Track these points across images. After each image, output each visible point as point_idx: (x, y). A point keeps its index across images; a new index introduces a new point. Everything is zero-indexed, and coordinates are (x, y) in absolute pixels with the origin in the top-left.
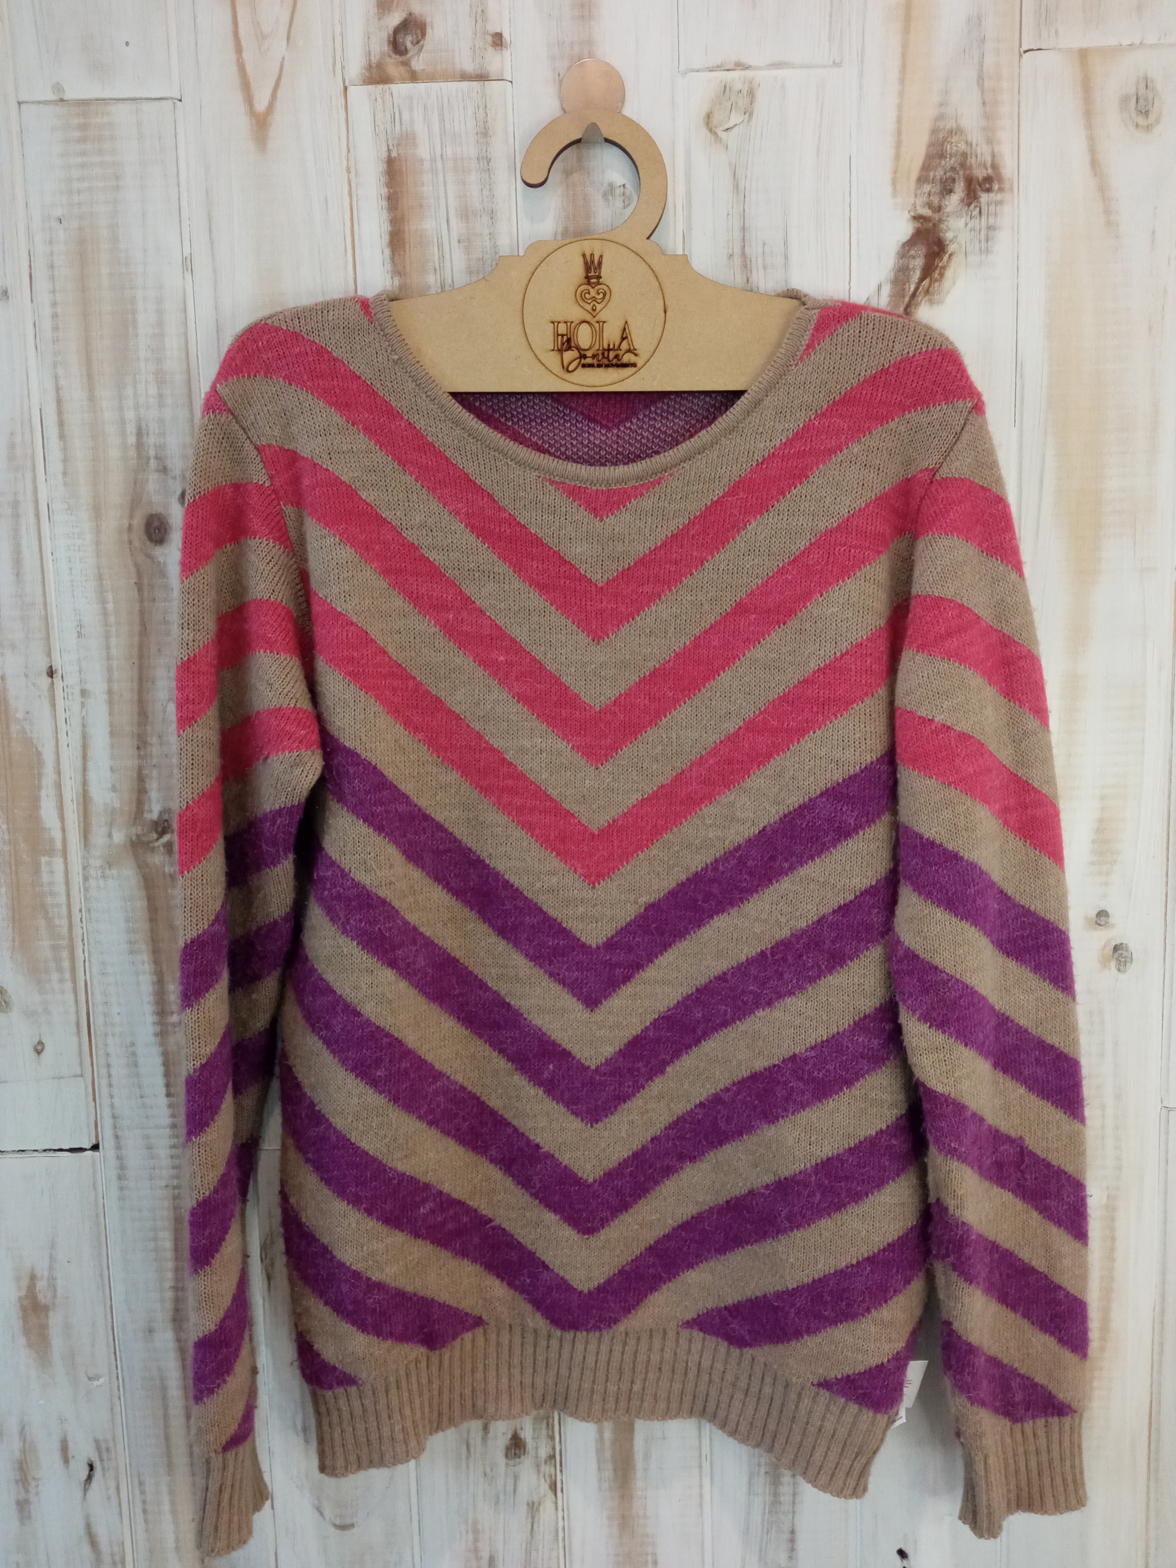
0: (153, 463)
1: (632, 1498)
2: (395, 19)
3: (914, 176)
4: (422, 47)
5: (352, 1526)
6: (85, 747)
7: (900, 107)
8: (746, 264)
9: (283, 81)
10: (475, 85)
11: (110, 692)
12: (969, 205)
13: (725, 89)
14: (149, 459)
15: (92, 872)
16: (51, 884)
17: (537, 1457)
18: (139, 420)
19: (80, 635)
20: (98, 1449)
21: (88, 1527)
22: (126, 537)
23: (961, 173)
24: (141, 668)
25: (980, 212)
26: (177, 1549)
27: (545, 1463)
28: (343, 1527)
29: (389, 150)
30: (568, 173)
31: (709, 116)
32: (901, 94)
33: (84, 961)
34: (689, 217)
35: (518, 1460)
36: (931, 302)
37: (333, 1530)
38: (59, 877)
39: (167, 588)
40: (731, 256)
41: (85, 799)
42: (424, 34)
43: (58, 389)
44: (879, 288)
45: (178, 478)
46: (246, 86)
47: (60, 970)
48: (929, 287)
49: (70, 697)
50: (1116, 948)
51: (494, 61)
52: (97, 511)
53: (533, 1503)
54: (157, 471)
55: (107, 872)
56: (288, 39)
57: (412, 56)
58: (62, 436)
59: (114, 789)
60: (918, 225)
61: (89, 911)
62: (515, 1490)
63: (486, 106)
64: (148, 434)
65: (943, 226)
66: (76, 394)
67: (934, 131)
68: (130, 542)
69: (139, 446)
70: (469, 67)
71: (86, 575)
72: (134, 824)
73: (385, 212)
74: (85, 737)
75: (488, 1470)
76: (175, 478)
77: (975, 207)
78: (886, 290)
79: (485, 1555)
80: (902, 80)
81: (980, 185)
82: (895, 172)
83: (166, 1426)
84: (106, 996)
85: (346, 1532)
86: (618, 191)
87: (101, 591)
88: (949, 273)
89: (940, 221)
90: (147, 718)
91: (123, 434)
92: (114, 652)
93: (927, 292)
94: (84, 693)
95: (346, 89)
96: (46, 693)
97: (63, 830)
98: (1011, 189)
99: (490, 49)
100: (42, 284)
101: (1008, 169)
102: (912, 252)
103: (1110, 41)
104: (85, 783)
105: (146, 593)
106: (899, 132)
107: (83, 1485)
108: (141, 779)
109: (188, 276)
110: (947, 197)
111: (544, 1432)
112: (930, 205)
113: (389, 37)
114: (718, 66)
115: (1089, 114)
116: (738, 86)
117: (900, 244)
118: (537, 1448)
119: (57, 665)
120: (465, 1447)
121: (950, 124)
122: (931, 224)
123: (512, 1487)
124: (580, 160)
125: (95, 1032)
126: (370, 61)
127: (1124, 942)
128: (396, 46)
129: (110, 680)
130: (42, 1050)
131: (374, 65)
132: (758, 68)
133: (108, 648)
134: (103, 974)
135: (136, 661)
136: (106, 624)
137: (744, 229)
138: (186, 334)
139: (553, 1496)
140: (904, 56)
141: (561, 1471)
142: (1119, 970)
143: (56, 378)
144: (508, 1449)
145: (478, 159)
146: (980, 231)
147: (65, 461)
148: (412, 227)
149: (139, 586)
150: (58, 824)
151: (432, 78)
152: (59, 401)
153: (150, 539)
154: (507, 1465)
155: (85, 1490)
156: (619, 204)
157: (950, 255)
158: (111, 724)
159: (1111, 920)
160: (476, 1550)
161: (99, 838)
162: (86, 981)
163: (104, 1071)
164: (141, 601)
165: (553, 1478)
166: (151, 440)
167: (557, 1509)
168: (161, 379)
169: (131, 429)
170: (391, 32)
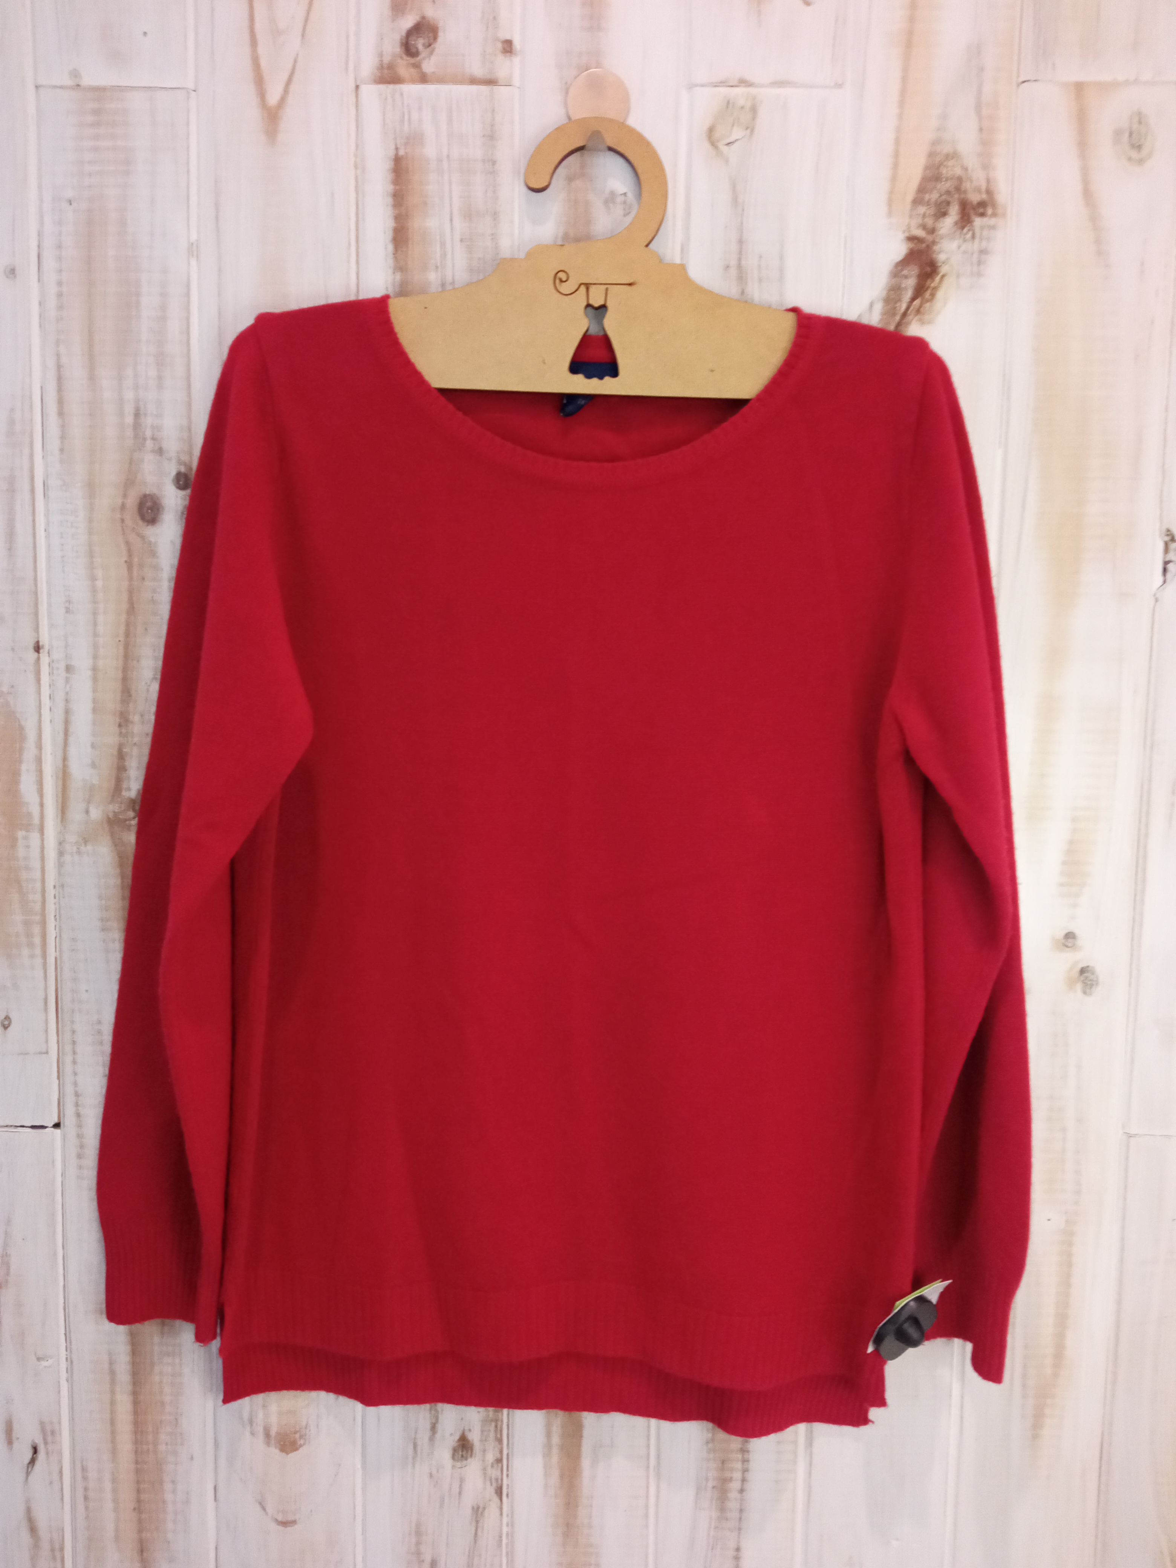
0: (149, 444)
1: (577, 1506)
2: (408, 22)
3: (910, 197)
4: (433, 50)
5: (294, 1522)
6: (67, 722)
7: (898, 130)
8: (741, 277)
9: (296, 78)
10: (483, 88)
11: (95, 669)
12: (963, 228)
13: (728, 104)
14: (145, 439)
15: (68, 847)
16: (26, 858)
17: (483, 1461)
18: (137, 401)
19: (68, 611)
20: (43, 1430)
21: (29, 1510)
22: (118, 516)
23: (956, 196)
24: (126, 646)
25: (973, 237)
26: (117, 1538)
27: (492, 1466)
28: (285, 1524)
29: (397, 149)
30: (570, 179)
31: (711, 131)
32: (900, 116)
33: (56, 937)
34: (687, 228)
35: (465, 1462)
36: (922, 322)
37: (273, 1526)
38: (35, 852)
39: (156, 568)
40: (727, 267)
41: (64, 775)
42: (435, 38)
43: (59, 367)
44: (871, 305)
45: (174, 461)
46: (259, 81)
47: (31, 945)
48: (920, 307)
49: (55, 672)
50: (1083, 971)
51: (504, 67)
52: (91, 488)
53: (478, 1508)
54: (153, 451)
55: (83, 848)
56: (303, 35)
57: (424, 58)
58: (61, 413)
59: (93, 765)
60: (911, 245)
61: (62, 886)
62: (460, 1493)
63: (493, 111)
64: (145, 415)
65: (936, 248)
66: (76, 373)
67: (931, 155)
68: (123, 521)
69: (137, 426)
70: (478, 71)
71: (77, 552)
72: (112, 801)
73: (390, 208)
74: (67, 712)
75: (434, 1472)
76: (170, 459)
77: (969, 230)
78: (879, 308)
79: (428, 1558)
80: (902, 104)
81: (974, 209)
82: (891, 193)
83: (113, 1412)
84: (75, 972)
85: (289, 1528)
86: (620, 199)
87: (91, 567)
88: (940, 294)
89: (934, 243)
90: (130, 696)
91: (121, 414)
92: (101, 629)
93: (918, 311)
94: (69, 669)
95: (357, 87)
96: (32, 668)
97: (42, 805)
98: (1004, 215)
99: (500, 58)
100: (50, 263)
101: (1002, 195)
102: (905, 272)
103: (1105, 77)
104: (65, 759)
105: (135, 573)
106: (897, 154)
107: (26, 1468)
108: (121, 756)
109: (193, 262)
110: (941, 219)
111: (492, 1434)
112: (924, 227)
113: (401, 39)
114: (721, 82)
115: (1083, 145)
116: (741, 102)
117: (893, 264)
118: (484, 1451)
119: (45, 640)
120: (411, 1446)
121: (947, 149)
122: (924, 245)
123: (458, 1490)
124: (583, 166)
125: (62, 1010)
126: (382, 61)
127: (1091, 964)
128: (408, 49)
129: (95, 657)
130: (9, 1025)
131: (385, 66)
132: (762, 86)
133: (95, 624)
134: (73, 950)
135: (122, 639)
136: (95, 602)
137: (741, 242)
138: (188, 320)
139: (499, 1501)
140: (904, 79)
141: (507, 1475)
142: (1085, 993)
143: (58, 356)
144: (455, 1450)
145: (483, 161)
146: (972, 254)
147: (63, 437)
148: (416, 224)
149: (129, 565)
150: (37, 800)
151: (441, 80)
152: (60, 379)
153: (143, 518)
154: (453, 1467)
155: (28, 1474)
156: (619, 211)
157: (943, 276)
158: (94, 701)
159: (1079, 942)
160: (418, 1553)
161: (76, 814)
162: (56, 958)
163: (68, 1048)
164: (131, 579)
165: (500, 1482)
166: (148, 421)
167: (501, 1514)
168: (161, 360)
169: (129, 409)
170: (404, 34)
